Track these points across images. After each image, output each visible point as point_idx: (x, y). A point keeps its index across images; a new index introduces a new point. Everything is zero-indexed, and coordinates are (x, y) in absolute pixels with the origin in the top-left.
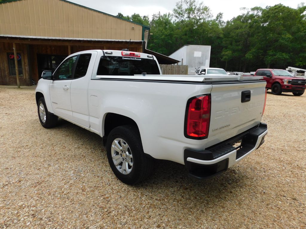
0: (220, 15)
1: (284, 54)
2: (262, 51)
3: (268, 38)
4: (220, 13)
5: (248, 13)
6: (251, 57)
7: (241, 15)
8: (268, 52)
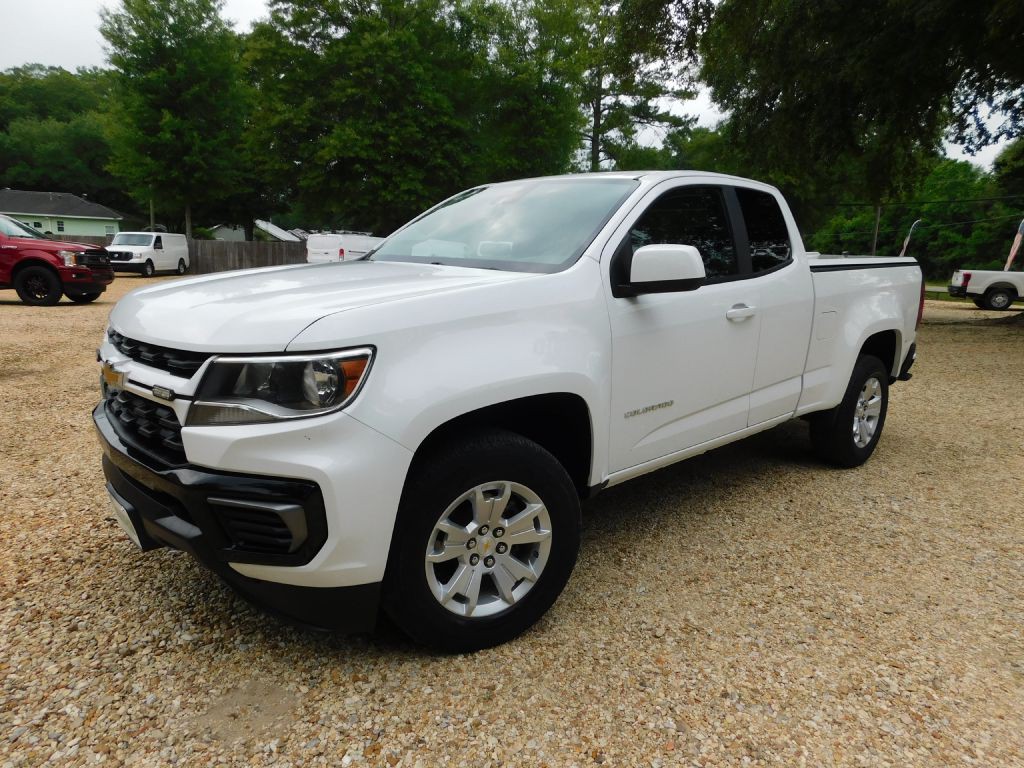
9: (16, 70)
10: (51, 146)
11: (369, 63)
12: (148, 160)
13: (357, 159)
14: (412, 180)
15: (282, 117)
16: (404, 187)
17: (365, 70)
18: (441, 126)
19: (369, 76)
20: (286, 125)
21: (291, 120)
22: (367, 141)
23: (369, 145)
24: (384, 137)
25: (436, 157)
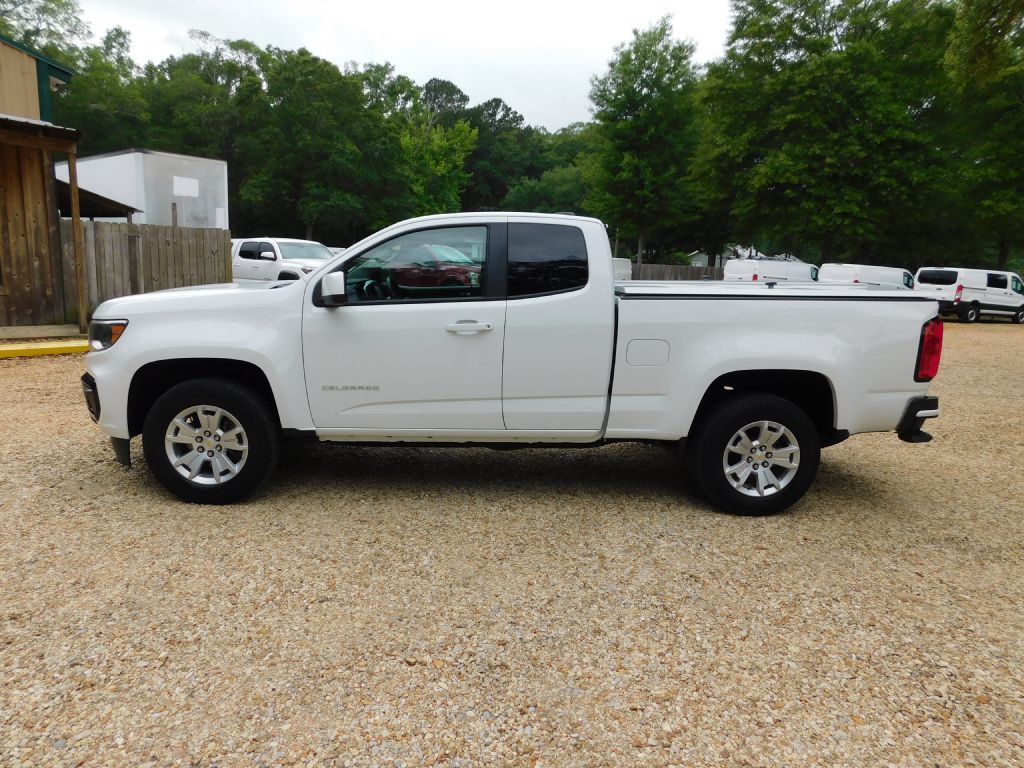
0: (117, 37)
1: (348, 196)
2: (288, 183)
3: (300, 144)
4: (117, 30)
5: (218, 54)
6: (260, 198)
7: (195, 53)
8: (305, 185)
9: (564, 130)
10: (565, 188)
11: (813, 85)
12: (608, 195)
13: (788, 185)
14: (849, 202)
15: (720, 149)
16: (838, 210)
17: (807, 93)
18: (892, 141)
19: (811, 98)
20: (723, 157)
21: (728, 151)
22: (801, 166)
23: (804, 169)
24: (820, 158)
25: (879, 176)
